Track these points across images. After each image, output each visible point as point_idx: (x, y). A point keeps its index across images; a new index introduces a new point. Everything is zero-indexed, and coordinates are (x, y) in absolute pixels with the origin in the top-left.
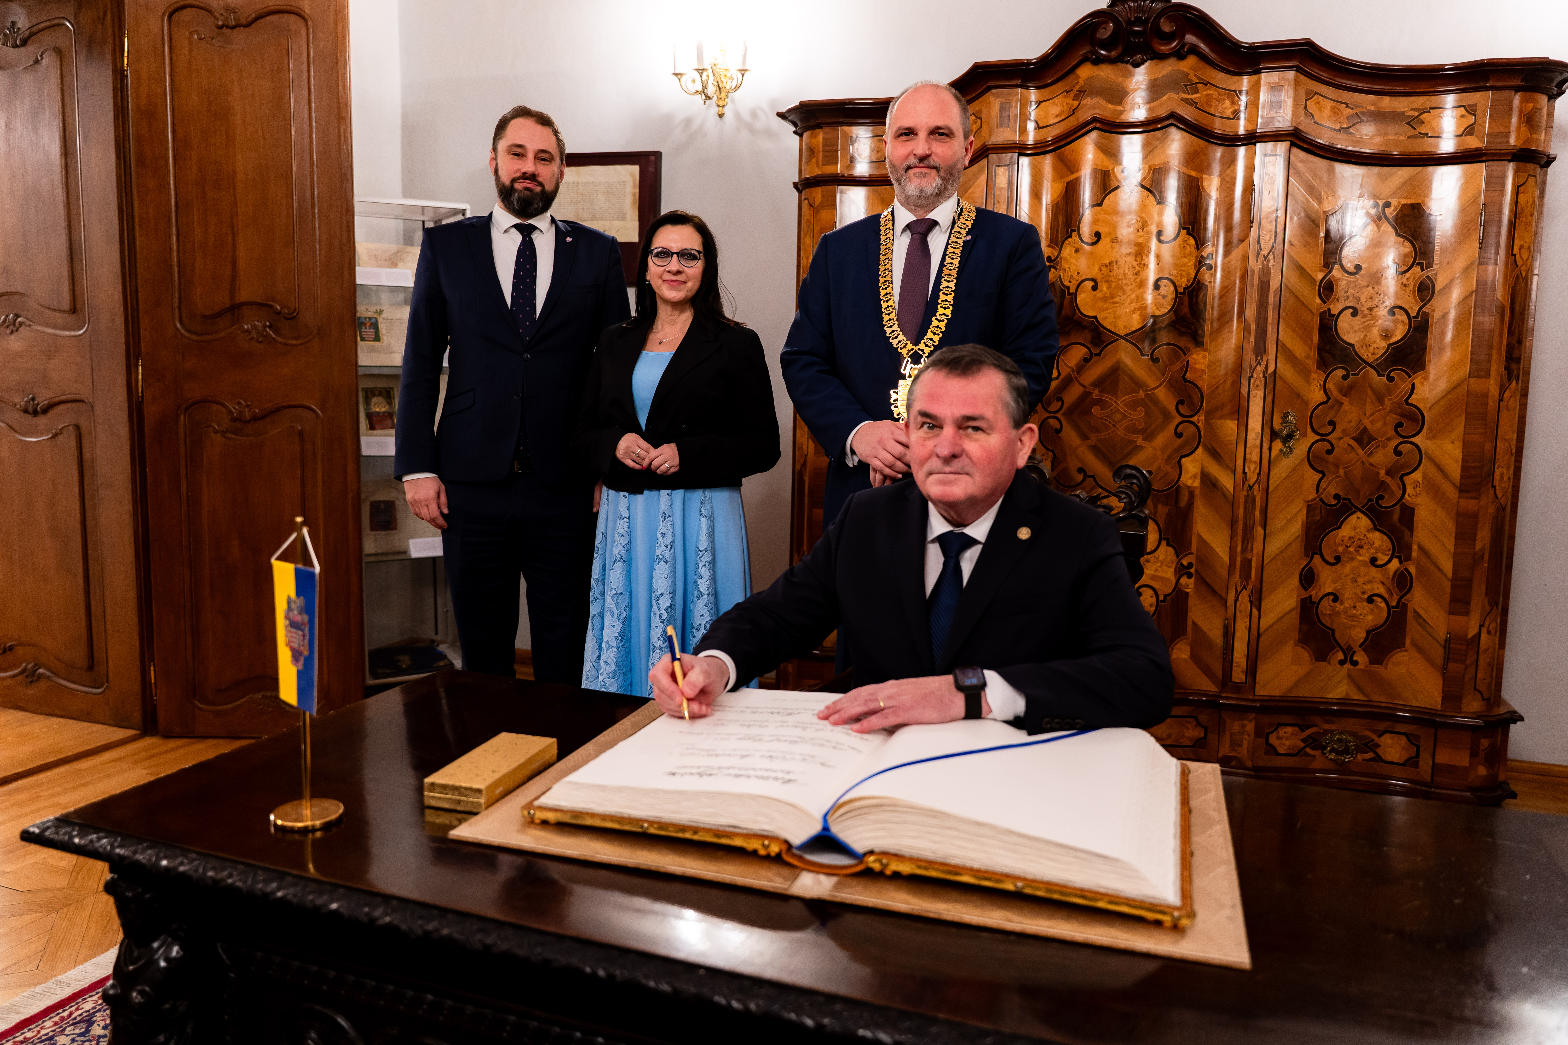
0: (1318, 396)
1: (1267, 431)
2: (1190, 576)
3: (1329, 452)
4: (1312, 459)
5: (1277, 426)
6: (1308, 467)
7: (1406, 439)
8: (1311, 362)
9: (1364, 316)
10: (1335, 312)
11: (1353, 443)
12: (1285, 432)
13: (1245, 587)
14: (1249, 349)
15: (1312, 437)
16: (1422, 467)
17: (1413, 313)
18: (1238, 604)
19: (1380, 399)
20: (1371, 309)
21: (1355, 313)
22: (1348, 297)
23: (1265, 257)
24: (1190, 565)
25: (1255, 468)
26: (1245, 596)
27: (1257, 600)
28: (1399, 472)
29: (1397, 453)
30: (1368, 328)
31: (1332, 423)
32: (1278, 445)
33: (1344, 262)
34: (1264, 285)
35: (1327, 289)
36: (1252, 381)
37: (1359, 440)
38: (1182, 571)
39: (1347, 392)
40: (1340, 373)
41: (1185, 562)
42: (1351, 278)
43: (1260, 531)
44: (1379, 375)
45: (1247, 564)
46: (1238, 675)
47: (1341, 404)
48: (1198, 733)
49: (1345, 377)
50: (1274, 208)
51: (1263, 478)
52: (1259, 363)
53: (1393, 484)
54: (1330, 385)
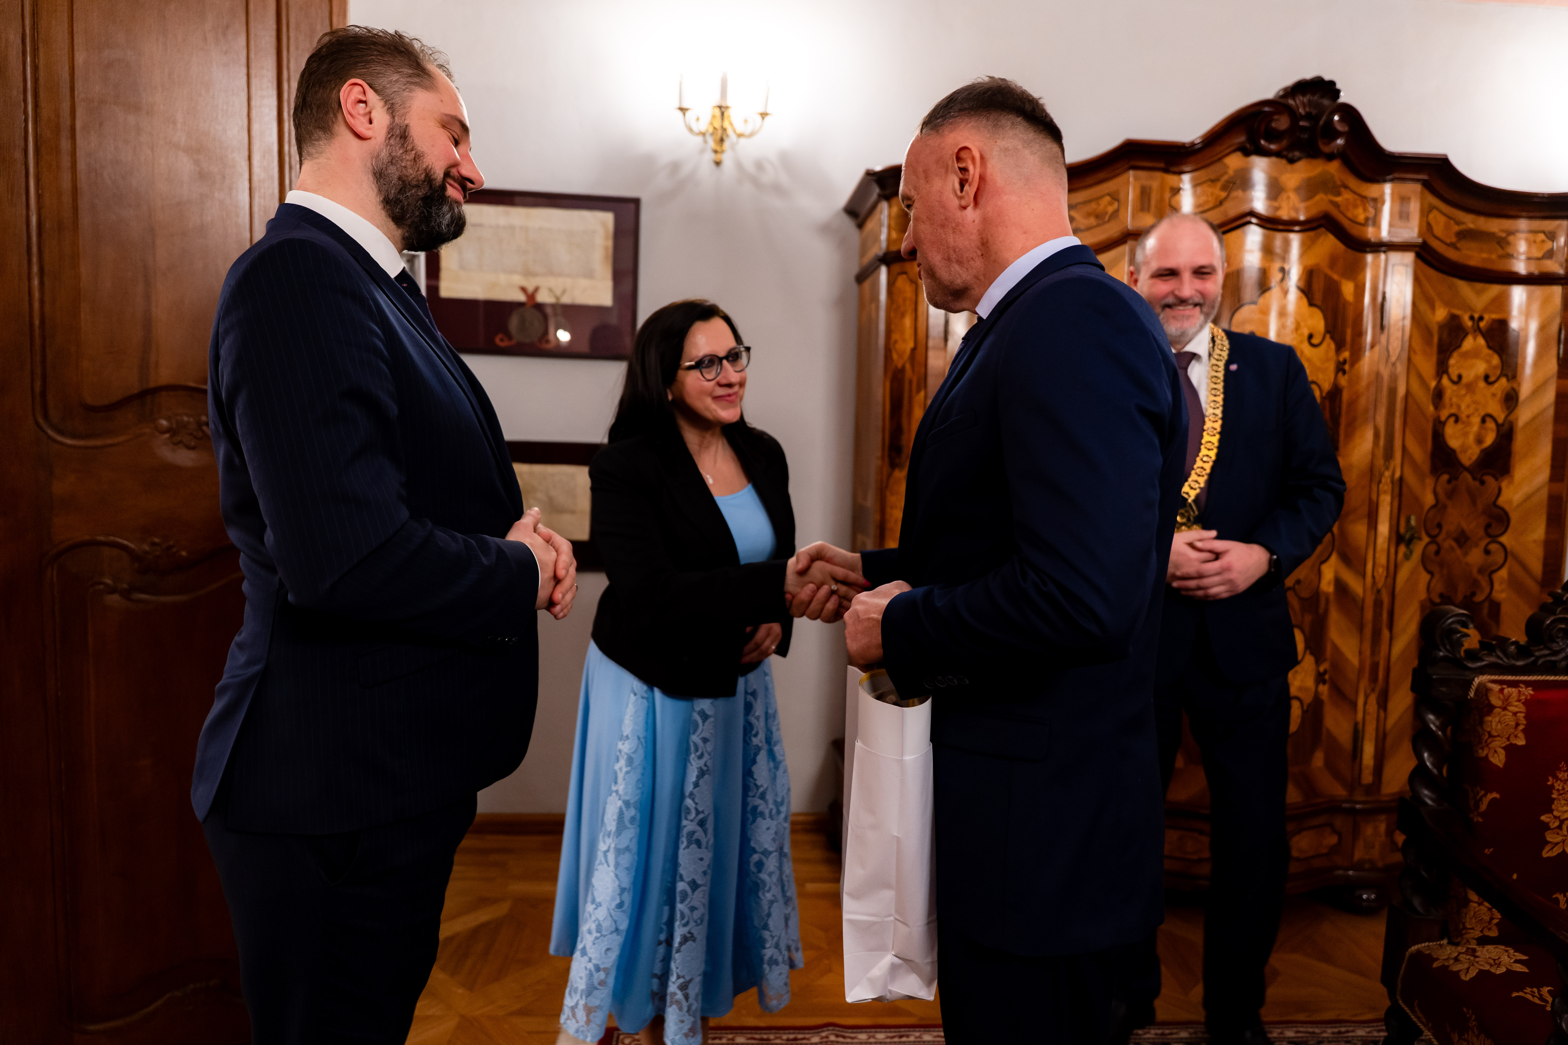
0: (1429, 499)
1: (1394, 535)
2: (1324, 682)
3: (1437, 553)
4: (1424, 560)
5: (1402, 530)
6: (1421, 569)
7: (1494, 539)
8: (1426, 467)
9: (1463, 423)
10: (1443, 418)
11: (1454, 544)
12: (1407, 536)
13: (1373, 690)
14: (1380, 452)
15: (1426, 539)
16: (1507, 565)
17: (1500, 421)
18: (1367, 707)
19: (1474, 502)
20: (1468, 416)
21: (1457, 420)
22: (1452, 405)
23: (1394, 364)
24: (1325, 672)
25: (1383, 572)
26: (1373, 699)
27: (1383, 703)
28: (1489, 572)
29: (1487, 552)
30: (1466, 434)
31: (1440, 526)
32: (1402, 549)
33: (1450, 370)
34: (1393, 392)
35: (1438, 395)
36: (1381, 486)
37: (1457, 540)
38: (1320, 678)
39: (1451, 494)
40: (1445, 477)
41: (1322, 669)
42: (1455, 387)
43: (1386, 633)
44: (1474, 479)
45: (1375, 667)
46: (1367, 778)
47: (1445, 507)
48: (1333, 840)
49: (1449, 481)
50: (1401, 316)
51: (1390, 580)
52: (1387, 468)
53: (1484, 582)
54: (1439, 490)
